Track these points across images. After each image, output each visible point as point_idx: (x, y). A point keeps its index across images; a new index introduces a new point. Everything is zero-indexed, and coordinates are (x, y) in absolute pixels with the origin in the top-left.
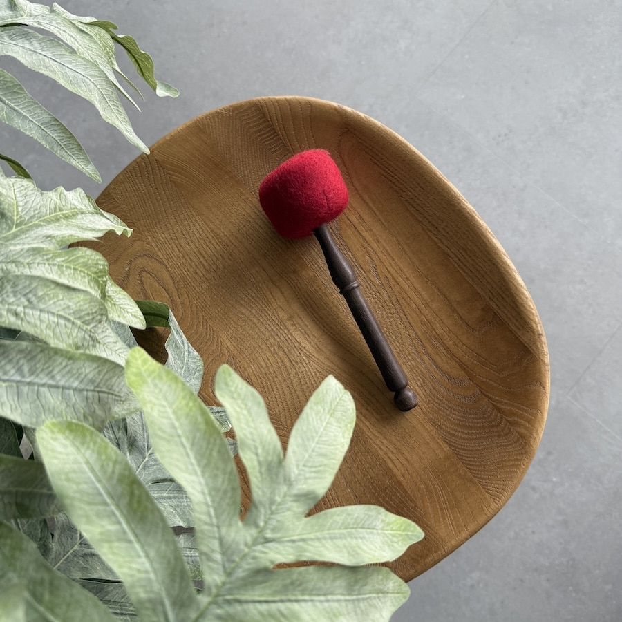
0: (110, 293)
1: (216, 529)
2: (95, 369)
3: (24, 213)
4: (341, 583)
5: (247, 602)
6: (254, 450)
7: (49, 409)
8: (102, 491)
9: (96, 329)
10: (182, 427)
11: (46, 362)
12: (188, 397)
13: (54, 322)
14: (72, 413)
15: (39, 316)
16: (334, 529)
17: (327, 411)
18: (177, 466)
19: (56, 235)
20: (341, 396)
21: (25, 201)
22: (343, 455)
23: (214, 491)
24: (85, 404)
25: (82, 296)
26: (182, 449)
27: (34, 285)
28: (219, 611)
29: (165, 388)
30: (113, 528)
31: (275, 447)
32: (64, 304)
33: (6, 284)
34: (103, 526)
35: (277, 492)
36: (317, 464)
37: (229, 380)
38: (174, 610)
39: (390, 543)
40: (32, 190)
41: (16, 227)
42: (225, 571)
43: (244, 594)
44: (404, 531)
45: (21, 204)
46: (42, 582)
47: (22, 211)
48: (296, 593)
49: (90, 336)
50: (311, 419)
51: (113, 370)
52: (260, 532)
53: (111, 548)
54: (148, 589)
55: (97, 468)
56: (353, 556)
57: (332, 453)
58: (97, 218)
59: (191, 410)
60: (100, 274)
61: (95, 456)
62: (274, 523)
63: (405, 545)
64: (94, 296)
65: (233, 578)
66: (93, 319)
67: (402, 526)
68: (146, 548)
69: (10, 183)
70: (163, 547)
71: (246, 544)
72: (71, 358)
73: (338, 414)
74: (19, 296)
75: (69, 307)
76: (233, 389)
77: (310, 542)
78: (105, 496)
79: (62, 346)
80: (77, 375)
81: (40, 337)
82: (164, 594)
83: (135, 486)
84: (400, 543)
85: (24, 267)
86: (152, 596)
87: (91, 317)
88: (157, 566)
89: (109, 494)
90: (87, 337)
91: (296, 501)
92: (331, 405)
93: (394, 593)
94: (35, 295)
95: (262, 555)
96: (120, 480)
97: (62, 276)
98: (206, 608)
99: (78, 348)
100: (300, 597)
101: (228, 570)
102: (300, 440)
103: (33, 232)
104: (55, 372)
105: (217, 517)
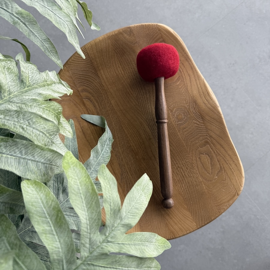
0: (61, 121)
1: (89, 234)
2: (51, 155)
3: (31, 81)
4: (135, 263)
5: (96, 266)
6: (110, 204)
7: (30, 170)
8: (46, 212)
9: (54, 138)
10: (82, 190)
11: (32, 150)
12: (87, 177)
13: (38, 134)
14: (39, 173)
15: (32, 130)
16: (136, 241)
17: (141, 189)
18: (78, 207)
19: (43, 93)
20: (148, 182)
21: (32, 75)
22: (145, 209)
23: (91, 219)
24: (45, 169)
25: (51, 123)
26: (81, 199)
27: (32, 117)
28: (84, 267)
29: (78, 171)
30: (48, 228)
31: (118, 204)
32: (43, 126)
33: (20, 114)
34: (44, 227)
35: (116, 222)
36: (134, 212)
37: (104, 171)
38: (66, 264)
39: (157, 248)
40: (35, 70)
41: (27, 88)
42: (89, 252)
43: (96, 263)
44: (163, 244)
45: (30, 77)
46: (16, 245)
47: (30, 80)
48: (116, 265)
49: (51, 141)
50: (134, 193)
51: (58, 156)
52: (106, 238)
53: (46, 236)
54: (58, 255)
55: (45, 202)
56: (142, 253)
57: (141, 208)
58: (60, 86)
59: (87, 183)
60: (59, 114)
61: (44, 196)
62: (112, 235)
63: (163, 250)
64: (55, 124)
65: (92, 255)
66: (54, 134)
67: (163, 242)
68: (60, 238)
69: (27, 66)
70: (67, 239)
71: (100, 242)
72: (42, 149)
73: (145, 191)
74: (25, 120)
75: (45, 128)
76: (105, 175)
77: (126, 245)
78: (47, 214)
79: (39, 144)
80: (44, 157)
81: (31, 140)
82: (64, 257)
83: (59, 212)
84: (161, 249)
85: (29, 107)
86: (59, 258)
87: (53, 133)
88: (63, 246)
89: (48, 213)
90: (50, 141)
91: (123, 227)
92: (143, 187)
93: (154, 268)
94: (32, 121)
95: (106, 248)
96: (53, 209)
97: (44, 113)
98: (79, 266)
99: (46, 146)
100: (118, 267)
101: (91, 252)
102: (129, 202)
103: (33, 91)
104: (35, 155)
105: (90, 230)
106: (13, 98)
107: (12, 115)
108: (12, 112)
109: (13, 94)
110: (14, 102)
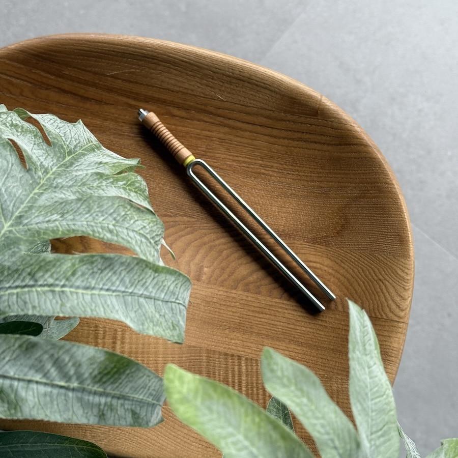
2: (173, 282)
7: (149, 318)
11: (141, 274)
15: (128, 234)
24: (171, 314)
32: (141, 224)
75: (145, 227)
80: (162, 287)
104: (147, 284)
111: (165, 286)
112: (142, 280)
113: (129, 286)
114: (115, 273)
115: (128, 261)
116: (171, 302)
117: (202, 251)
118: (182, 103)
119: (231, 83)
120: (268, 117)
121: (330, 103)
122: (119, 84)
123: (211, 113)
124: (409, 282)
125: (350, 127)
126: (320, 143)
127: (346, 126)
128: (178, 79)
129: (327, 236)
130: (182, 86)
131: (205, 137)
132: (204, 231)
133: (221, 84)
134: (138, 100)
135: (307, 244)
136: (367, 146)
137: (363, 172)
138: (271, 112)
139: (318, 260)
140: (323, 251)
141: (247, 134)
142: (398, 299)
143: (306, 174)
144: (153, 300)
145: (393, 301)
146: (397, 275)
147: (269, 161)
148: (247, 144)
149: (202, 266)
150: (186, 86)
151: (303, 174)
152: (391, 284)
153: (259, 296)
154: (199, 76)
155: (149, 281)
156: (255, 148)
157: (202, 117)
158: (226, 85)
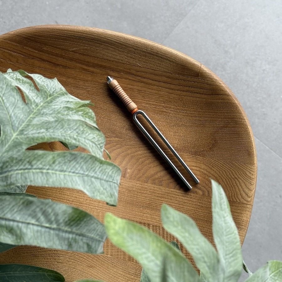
11: (92, 164)
24: (110, 188)
27: (78, 125)
41: (49, 97)
74: (72, 130)
85: (66, 116)
106: (42, 109)
107: (54, 127)
108: (53, 124)
109: (40, 106)
110: (45, 113)
111: (106, 172)
112: (93, 168)
113: (86, 171)
114: (77, 163)
115: (85, 156)
116: (110, 182)
117: (127, 159)
118: (115, 68)
119: (146, 56)
120: (168, 77)
121: (206, 69)
122: (77, 56)
123: (133, 74)
124: (254, 180)
125: (218, 84)
126: (200, 93)
127: (216, 83)
128: (113, 53)
129: (204, 151)
130: (116, 58)
131: (129, 89)
132: (128, 147)
133: (140, 56)
134: (88, 66)
135: (191, 155)
136: (229, 95)
137: (226, 111)
138: (170, 74)
139: (198, 165)
140: (201, 160)
141: (155, 87)
142: (247, 190)
143: (191, 112)
144: (99, 180)
145: (244, 191)
146: (246, 175)
147: (168, 104)
148: (155, 94)
149: (127, 168)
150: (118, 57)
151: (189, 112)
152: (243, 181)
153: (161, 187)
154: (126, 52)
155: (97, 168)
156: (160, 96)
157: (127, 76)
158: (142, 57)
